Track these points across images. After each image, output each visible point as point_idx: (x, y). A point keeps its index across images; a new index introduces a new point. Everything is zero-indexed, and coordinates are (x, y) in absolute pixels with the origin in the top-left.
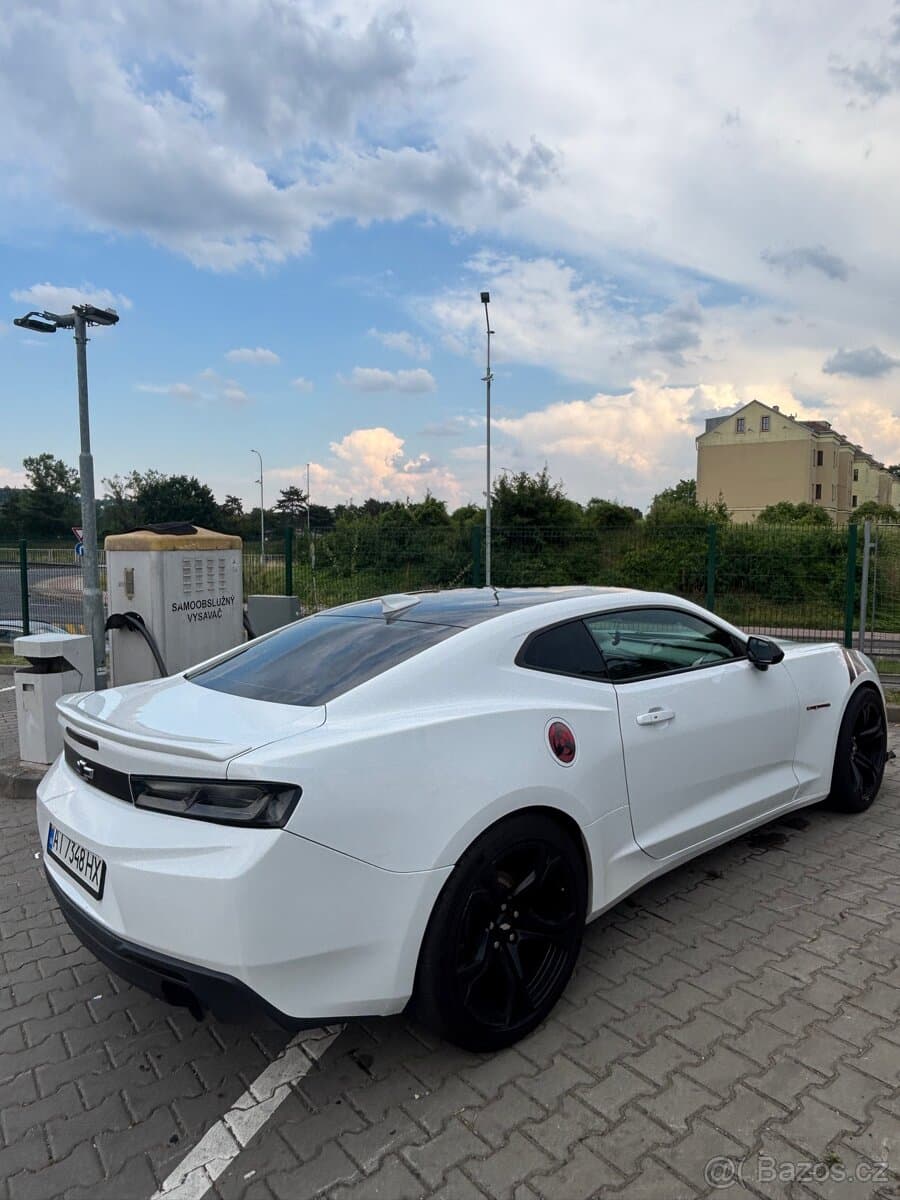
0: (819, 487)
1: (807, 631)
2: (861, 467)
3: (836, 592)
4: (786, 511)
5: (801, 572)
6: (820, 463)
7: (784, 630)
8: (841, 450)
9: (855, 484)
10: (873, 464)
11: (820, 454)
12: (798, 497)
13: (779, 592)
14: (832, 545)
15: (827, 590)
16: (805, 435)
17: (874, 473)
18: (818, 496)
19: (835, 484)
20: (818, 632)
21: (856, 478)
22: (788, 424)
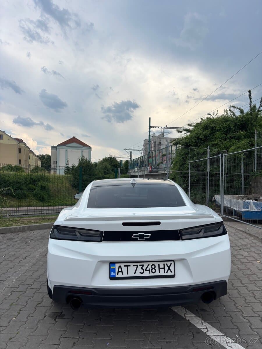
0: (20, 160)
1: (29, 208)
2: (31, 155)
3: (36, 195)
4: (9, 168)
5: (24, 188)
6: (20, 152)
7: (21, 208)
8: (26, 149)
9: (29, 160)
10: (34, 154)
11: (20, 149)
12: (14, 163)
13: (18, 195)
14: (34, 179)
15: (33, 194)
16: (16, 142)
17: (34, 157)
18: (20, 163)
19: (25, 160)
20: (32, 208)
21: (29, 159)
22: (9, 138)
